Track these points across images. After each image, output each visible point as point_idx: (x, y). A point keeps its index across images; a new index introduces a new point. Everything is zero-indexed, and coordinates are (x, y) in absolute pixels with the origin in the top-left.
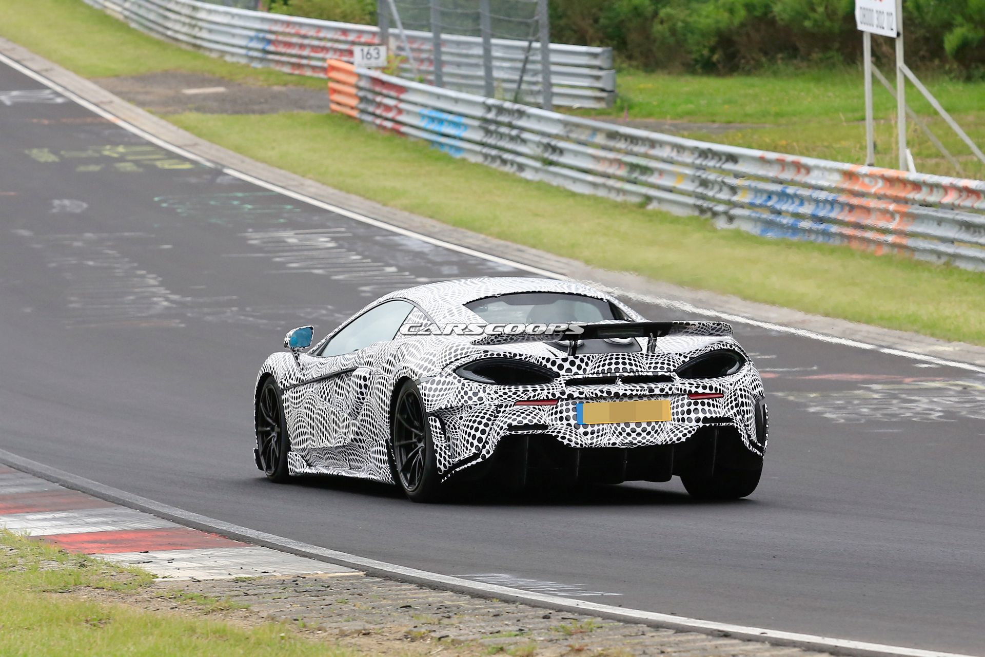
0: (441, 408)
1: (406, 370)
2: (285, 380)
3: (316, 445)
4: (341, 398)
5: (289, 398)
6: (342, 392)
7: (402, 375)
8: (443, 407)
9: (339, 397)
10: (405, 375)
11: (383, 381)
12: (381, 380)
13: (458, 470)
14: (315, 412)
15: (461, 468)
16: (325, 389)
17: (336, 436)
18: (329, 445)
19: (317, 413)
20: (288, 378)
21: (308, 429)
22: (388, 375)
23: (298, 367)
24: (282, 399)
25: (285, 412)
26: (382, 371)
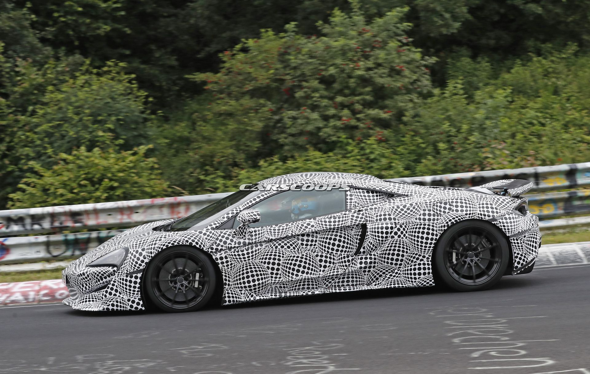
0: (519, 232)
1: (472, 215)
2: (218, 246)
3: (286, 279)
5: (228, 256)
7: (466, 219)
8: (521, 231)
10: (471, 218)
11: (423, 226)
12: (418, 226)
13: (530, 265)
14: (282, 259)
15: (531, 264)
17: (326, 269)
19: (286, 260)
20: (222, 244)
21: (266, 271)
22: (432, 221)
23: (234, 236)
24: (214, 258)
25: (220, 266)
26: (418, 221)
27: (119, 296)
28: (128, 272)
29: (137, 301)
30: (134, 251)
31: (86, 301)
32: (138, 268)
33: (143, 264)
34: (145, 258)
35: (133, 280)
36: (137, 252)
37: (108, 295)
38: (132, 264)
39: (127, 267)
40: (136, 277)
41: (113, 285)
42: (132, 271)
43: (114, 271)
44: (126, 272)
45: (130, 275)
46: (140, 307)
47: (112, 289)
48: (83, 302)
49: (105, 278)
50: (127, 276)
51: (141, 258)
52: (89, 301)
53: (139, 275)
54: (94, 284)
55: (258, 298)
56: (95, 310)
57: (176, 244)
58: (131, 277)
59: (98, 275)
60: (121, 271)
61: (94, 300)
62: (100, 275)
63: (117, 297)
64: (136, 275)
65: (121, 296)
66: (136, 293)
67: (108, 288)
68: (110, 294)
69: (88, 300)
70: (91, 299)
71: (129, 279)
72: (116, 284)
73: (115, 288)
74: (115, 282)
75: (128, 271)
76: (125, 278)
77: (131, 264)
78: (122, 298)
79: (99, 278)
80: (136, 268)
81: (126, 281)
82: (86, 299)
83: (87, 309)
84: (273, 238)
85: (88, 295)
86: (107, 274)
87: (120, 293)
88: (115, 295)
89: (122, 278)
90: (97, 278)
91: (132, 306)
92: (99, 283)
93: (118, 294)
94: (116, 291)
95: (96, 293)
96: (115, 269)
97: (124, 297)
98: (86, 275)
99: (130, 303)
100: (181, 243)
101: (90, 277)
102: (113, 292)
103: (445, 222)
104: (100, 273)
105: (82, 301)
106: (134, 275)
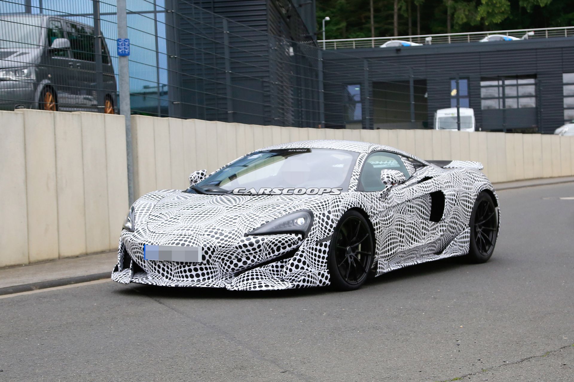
1: (486, 185)
2: (374, 210)
3: (406, 248)
4: (413, 213)
5: (380, 221)
6: (413, 210)
7: (484, 189)
9: (411, 213)
10: (486, 188)
11: (466, 195)
12: (464, 195)
14: (405, 225)
16: (400, 210)
17: (425, 237)
18: (420, 244)
19: (407, 226)
20: (376, 208)
21: (398, 239)
22: (469, 190)
23: (380, 199)
24: (373, 224)
25: (376, 232)
26: (464, 189)
27: (307, 270)
28: (318, 240)
29: (326, 274)
30: (320, 214)
31: (248, 280)
32: (328, 234)
33: (332, 230)
34: (333, 223)
35: (323, 248)
36: (324, 215)
37: (293, 268)
38: (322, 229)
39: (317, 233)
40: (326, 246)
41: (301, 256)
42: (322, 238)
43: (299, 239)
44: (316, 239)
45: (319, 243)
46: (327, 282)
47: (299, 261)
48: (243, 281)
49: (284, 248)
50: (317, 245)
51: (330, 222)
52: (252, 279)
53: (328, 243)
54: (263, 257)
55: (392, 269)
56: (281, 288)
57: (353, 206)
58: (321, 246)
59: (276, 245)
60: (310, 239)
61: (259, 277)
62: (279, 244)
63: (305, 270)
64: (325, 242)
65: (309, 269)
66: (324, 264)
67: (295, 260)
68: (297, 267)
69: (250, 277)
70: (255, 277)
71: (318, 247)
72: (304, 254)
73: (303, 259)
74: (303, 252)
75: (317, 238)
76: (315, 247)
77: (320, 230)
78: (311, 271)
79: (275, 248)
80: (326, 234)
81: (316, 250)
82: (248, 276)
83: (264, 288)
84: (400, 202)
85: (250, 271)
86: (289, 243)
87: (308, 266)
88: (303, 268)
89: (311, 246)
90: (272, 249)
91: (321, 281)
92: (272, 255)
93: (306, 267)
94: (304, 263)
95: (262, 268)
96: (300, 236)
97: (312, 270)
98: (256, 246)
99: (320, 277)
100: (355, 206)
101: (262, 248)
102: (301, 265)
103: (476, 192)
104: (280, 242)
105: (242, 279)
106: (324, 243)
